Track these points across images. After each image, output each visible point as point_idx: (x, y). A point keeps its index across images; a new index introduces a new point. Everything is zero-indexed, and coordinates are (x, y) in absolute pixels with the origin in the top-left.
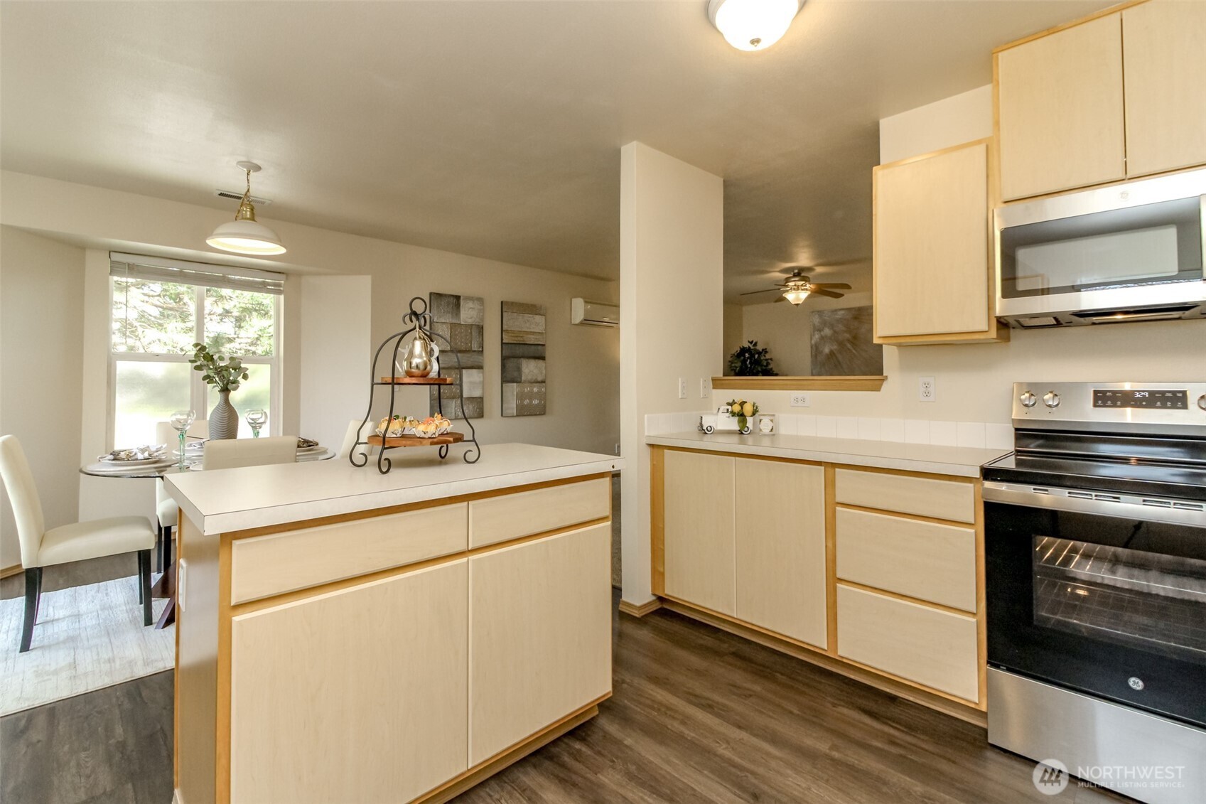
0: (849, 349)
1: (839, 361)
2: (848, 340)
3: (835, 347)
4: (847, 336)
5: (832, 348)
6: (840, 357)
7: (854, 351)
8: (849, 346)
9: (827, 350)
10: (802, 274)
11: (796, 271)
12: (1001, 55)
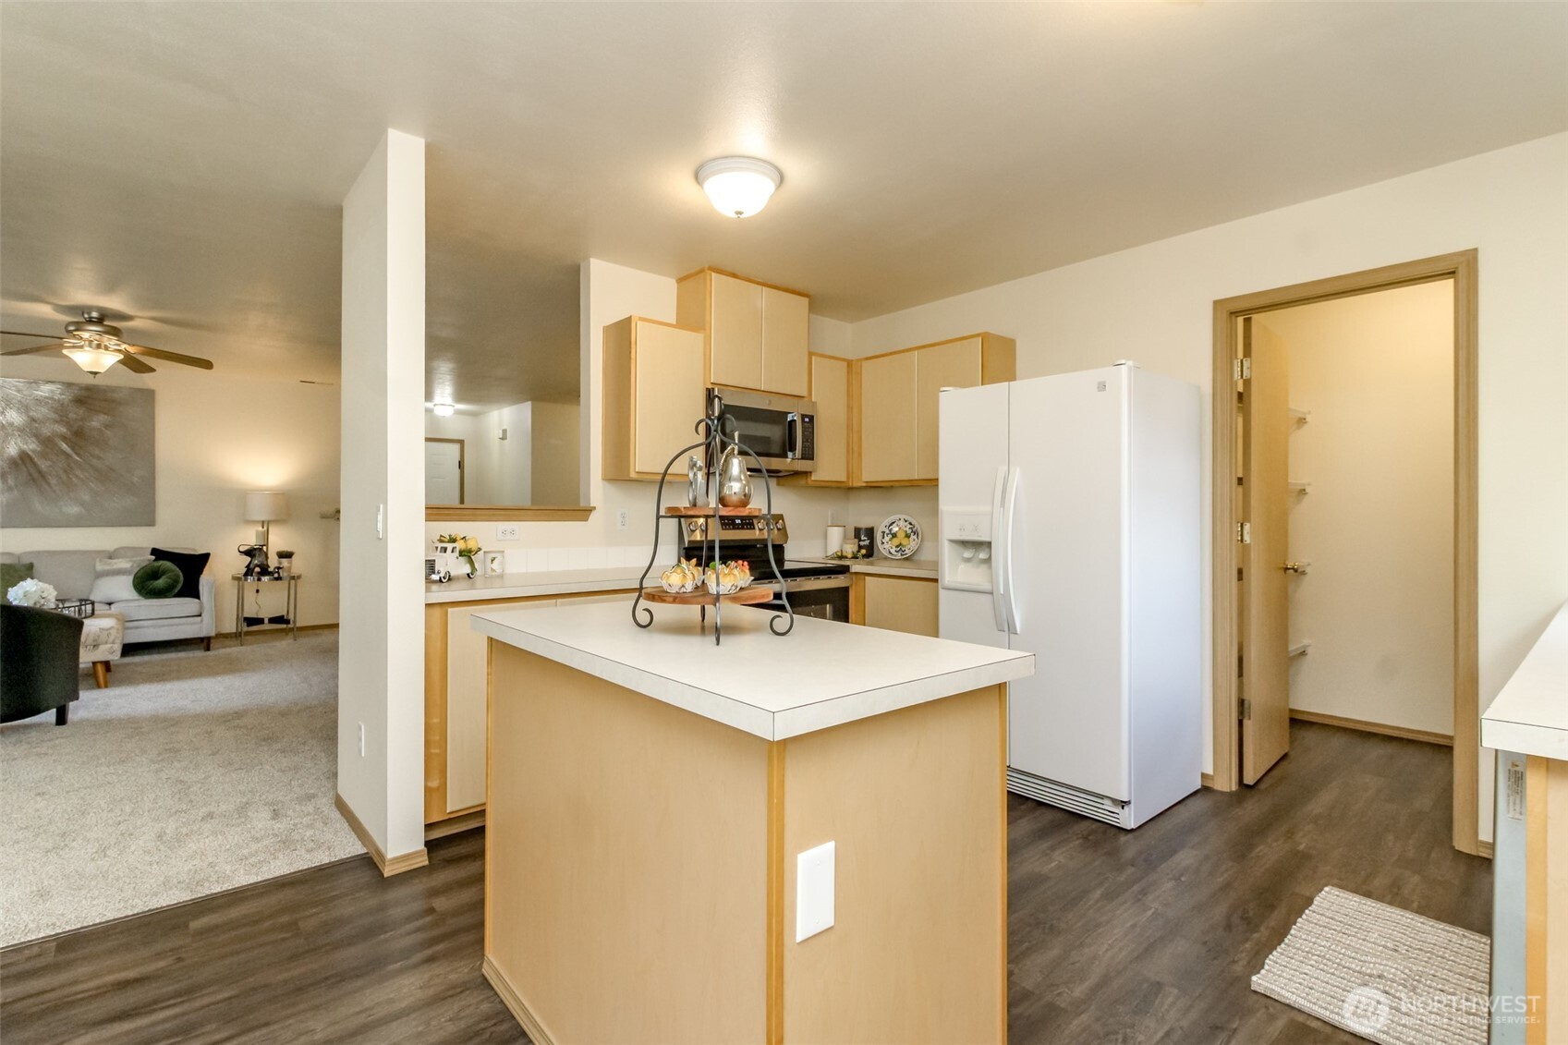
0: (64, 452)
1: (40, 472)
2: (64, 438)
3: (31, 447)
4: (60, 429)
5: (25, 447)
6: (43, 464)
7: (76, 457)
8: (64, 446)
9: (12, 450)
10: (105, 323)
11: (95, 314)
12: (713, 274)
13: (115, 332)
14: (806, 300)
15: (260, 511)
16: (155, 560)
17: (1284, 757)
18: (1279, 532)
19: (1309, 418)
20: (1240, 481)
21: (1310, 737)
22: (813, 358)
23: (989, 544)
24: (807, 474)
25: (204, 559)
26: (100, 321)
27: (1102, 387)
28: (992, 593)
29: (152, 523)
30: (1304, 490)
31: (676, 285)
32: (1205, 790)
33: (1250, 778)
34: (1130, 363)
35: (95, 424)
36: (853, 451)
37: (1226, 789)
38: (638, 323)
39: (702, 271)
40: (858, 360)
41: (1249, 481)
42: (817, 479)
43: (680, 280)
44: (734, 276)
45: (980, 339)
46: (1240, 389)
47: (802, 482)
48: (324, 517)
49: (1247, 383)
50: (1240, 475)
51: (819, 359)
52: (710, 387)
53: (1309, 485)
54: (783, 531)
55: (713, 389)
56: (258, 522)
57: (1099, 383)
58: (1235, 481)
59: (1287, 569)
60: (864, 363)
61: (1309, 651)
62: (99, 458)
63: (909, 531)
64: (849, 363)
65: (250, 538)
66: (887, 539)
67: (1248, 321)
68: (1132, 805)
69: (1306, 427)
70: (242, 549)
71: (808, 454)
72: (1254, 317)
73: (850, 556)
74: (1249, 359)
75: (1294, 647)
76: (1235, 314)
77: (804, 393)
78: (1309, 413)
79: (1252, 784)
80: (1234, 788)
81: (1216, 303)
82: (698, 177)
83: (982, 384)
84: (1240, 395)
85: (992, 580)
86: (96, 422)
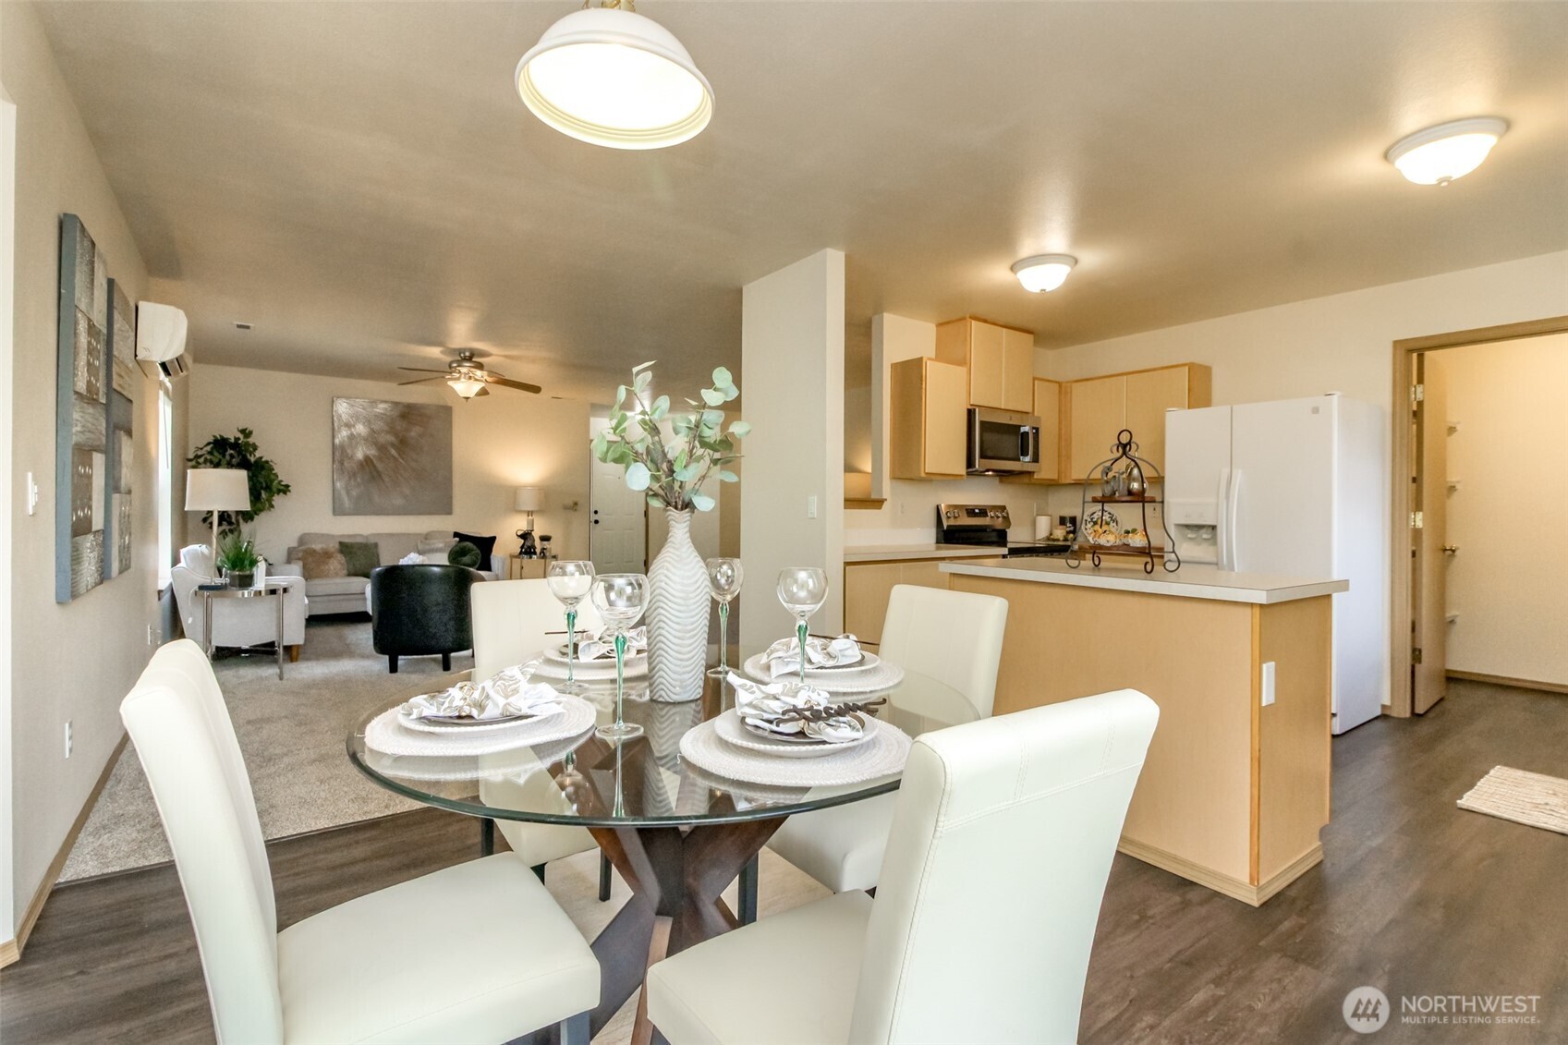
0: (393, 457)
1: (378, 472)
2: (393, 445)
3: (372, 452)
4: (391, 438)
5: (368, 452)
6: (380, 466)
7: (401, 460)
8: (393, 452)
9: (360, 455)
10: (474, 360)
11: (467, 354)
12: (973, 322)
13: (480, 366)
14: (1031, 337)
15: (528, 502)
16: (460, 542)
17: (1441, 700)
18: (1440, 522)
19: (1458, 427)
20: (1414, 480)
21: (1461, 689)
22: (1036, 382)
23: (1214, 527)
24: (1030, 473)
25: (493, 539)
26: (470, 359)
27: (1316, 410)
28: (1217, 564)
29: (449, 512)
30: (1454, 487)
31: (935, 328)
32: (1384, 717)
33: (1420, 709)
34: (1339, 393)
35: (413, 434)
36: (1064, 455)
37: (1403, 716)
38: (928, 362)
39: (963, 319)
40: (1068, 382)
41: (1422, 480)
42: (1039, 477)
43: (940, 325)
44: (985, 321)
45: (1187, 368)
46: (1415, 408)
47: (1026, 480)
48: (566, 508)
49: (1420, 404)
50: (1414, 475)
51: (1041, 383)
52: (970, 407)
53: (1458, 482)
54: (1006, 519)
55: (975, 410)
56: (524, 511)
57: (1314, 408)
58: (1410, 480)
59: (1446, 550)
60: (1074, 385)
61: (1458, 620)
62: (416, 461)
63: (1109, 520)
64: (1060, 384)
65: (521, 524)
66: (1089, 526)
67: (1421, 357)
68: (1338, 717)
69: (1455, 435)
70: (519, 533)
71: (1036, 459)
72: (1427, 354)
73: (1061, 539)
74: (1421, 386)
75: (1449, 614)
76: (1411, 351)
77: (1030, 410)
78: (1459, 423)
79: (1422, 712)
80: (1408, 715)
81: (1396, 343)
82: (1012, 269)
83: (1189, 408)
84: (1415, 414)
85: (1218, 554)
86: (414, 432)
